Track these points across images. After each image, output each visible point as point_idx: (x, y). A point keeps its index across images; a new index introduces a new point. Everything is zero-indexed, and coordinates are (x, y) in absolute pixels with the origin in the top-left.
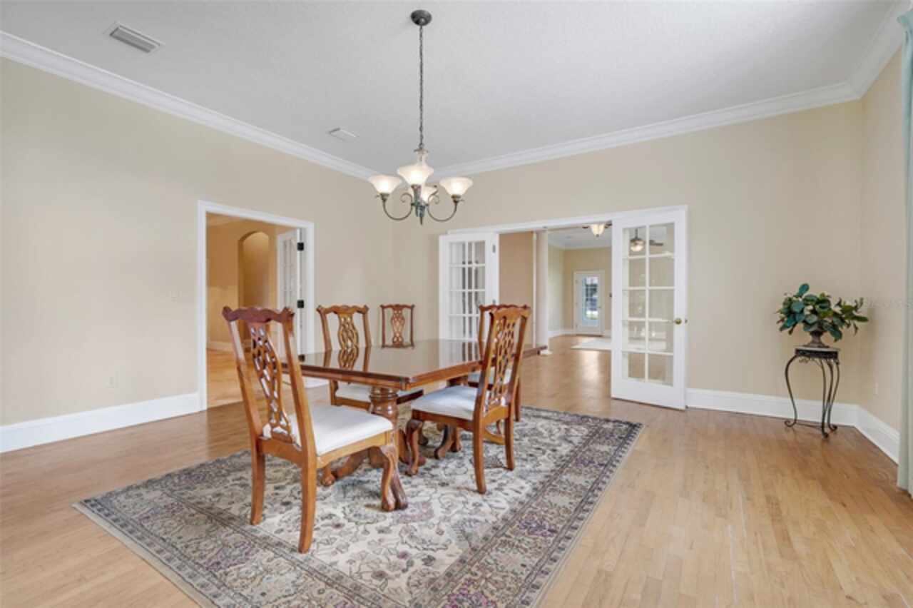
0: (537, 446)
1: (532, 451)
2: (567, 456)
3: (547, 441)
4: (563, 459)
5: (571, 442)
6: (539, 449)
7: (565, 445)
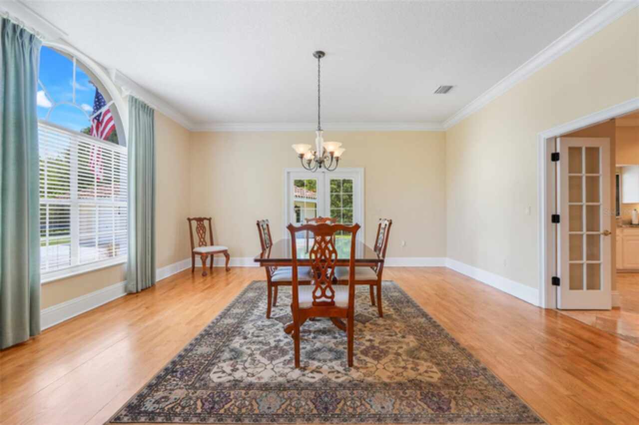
0: (260, 339)
1: (262, 333)
2: (234, 336)
3: (253, 347)
4: (238, 333)
5: (232, 350)
6: (258, 336)
7: (237, 345)
